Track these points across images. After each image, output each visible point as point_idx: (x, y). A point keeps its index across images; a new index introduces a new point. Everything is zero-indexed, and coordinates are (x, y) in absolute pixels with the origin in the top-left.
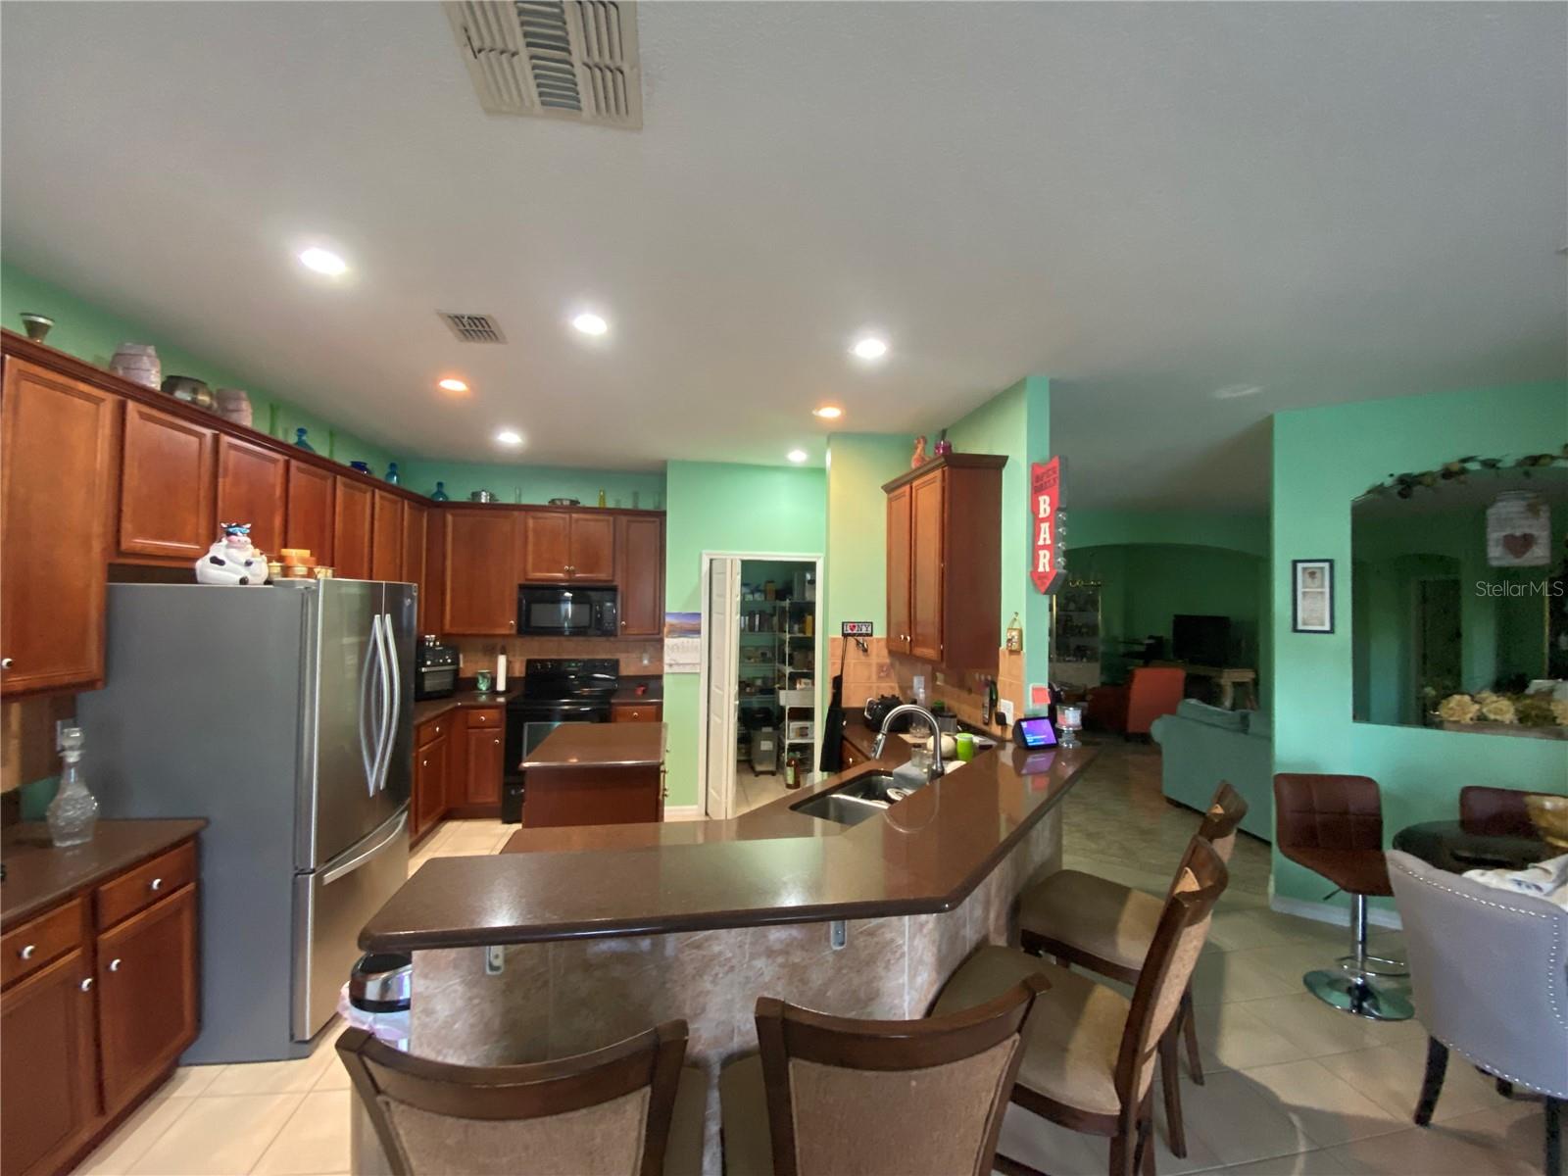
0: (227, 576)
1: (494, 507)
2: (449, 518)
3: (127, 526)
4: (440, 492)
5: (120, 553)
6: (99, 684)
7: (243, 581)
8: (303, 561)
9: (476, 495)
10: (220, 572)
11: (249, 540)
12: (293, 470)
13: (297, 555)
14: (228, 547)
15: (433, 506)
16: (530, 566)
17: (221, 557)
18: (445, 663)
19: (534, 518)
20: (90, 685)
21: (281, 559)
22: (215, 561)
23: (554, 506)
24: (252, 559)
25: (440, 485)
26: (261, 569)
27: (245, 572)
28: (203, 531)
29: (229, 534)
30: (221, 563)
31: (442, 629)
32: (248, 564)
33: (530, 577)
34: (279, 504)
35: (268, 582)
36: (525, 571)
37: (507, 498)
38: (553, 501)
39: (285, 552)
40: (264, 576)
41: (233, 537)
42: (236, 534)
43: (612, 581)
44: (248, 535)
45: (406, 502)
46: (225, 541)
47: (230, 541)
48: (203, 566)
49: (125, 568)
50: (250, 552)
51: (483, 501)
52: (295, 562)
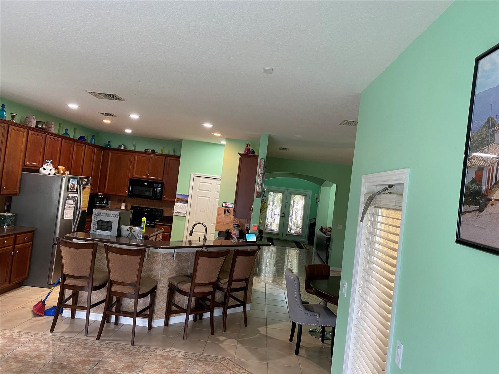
0: (46, 172)
1: (126, 151)
2: (110, 153)
3: (27, 159)
4: (109, 144)
5: (24, 165)
6: (18, 194)
7: (49, 174)
8: (63, 170)
9: (120, 146)
10: (44, 171)
11: (51, 164)
12: (63, 142)
13: (61, 168)
14: (47, 166)
15: (106, 149)
16: (134, 173)
17: (45, 168)
18: (103, 203)
19: (137, 156)
20: (16, 194)
21: (58, 169)
22: (44, 169)
23: (146, 152)
24: (52, 169)
25: (109, 142)
26: (53, 171)
27: (50, 172)
28: (41, 160)
29: (47, 163)
30: (45, 169)
31: (104, 192)
32: (51, 170)
33: (134, 176)
34: (59, 152)
35: (54, 175)
36: (133, 175)
37: (131, 148)
38: (145, 150)
39: (59, 167)
40: (54, 173)
41: (48, 164)
42: (49, 163)
43: (162, 180)
44: (51, 163)
45: (96, 148)
46: (46, 164)
47: (47, 164)
48: (41, 169)
49: (26, 169)
50: (51, 167)
51: (122, 149)
52: (61, 170)
